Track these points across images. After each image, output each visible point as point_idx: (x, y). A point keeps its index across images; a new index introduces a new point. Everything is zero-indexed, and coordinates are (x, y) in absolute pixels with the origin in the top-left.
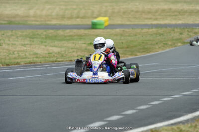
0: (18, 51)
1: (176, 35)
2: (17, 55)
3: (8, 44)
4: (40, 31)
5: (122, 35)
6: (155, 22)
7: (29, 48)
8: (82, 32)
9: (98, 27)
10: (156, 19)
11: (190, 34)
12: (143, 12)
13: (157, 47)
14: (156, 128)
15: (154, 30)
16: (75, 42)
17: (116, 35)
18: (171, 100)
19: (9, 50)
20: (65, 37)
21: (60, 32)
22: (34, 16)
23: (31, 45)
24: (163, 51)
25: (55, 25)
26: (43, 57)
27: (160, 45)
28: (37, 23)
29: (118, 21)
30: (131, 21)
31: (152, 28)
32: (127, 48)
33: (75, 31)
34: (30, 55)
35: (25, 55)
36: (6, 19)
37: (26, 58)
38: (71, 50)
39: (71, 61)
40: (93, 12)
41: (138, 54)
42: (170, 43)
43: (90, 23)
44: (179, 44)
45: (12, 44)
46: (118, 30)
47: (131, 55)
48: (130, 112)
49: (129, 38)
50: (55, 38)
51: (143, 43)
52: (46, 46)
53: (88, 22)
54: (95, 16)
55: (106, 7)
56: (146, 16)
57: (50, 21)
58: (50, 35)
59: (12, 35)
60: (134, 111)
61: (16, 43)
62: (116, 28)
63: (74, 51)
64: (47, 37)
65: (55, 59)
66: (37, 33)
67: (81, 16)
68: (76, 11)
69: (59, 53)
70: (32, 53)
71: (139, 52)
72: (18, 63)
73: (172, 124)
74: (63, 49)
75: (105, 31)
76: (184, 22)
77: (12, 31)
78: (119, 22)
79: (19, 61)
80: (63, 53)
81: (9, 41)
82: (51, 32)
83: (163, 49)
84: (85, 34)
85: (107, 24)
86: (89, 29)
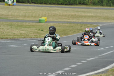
0: (6, 32)
1: (79, 27)
2: (5, 34)
4: (14, 23)
6: (69, 21)
7: (10, 31)
8: (34, 24)
9: (42, 22)
10: (69, 19)
11: (85, 27)
12: (63, 15)
13: (71, 33)
15: (68, 24)
16: (31, 28)
18: (91, 60)
19: (1, 31)
20: (27, 26)
21: (24, 24)
22: (11, 16)
23: (11, 29)
24: (74, 35)
25: (21, 20)
26: (18, 36)
27: (72, 32)
28: (13, 19)
29: (51, 19)
30: (57, 20)
31: (67, 23)
33: (31, 23)
37: (10, 35)
38: (30, 33)
39: (32, 38)
41: (63, 36)
42: (76, 31)
43: (38, 20)
44: (81, 32)
45: (3, 28)
48: (73, 66)
50: (21, 26)
52: (18, 30)
54: (40, 16)
55: (45, 12)
56: (64, 18)
57: (19, 18)
58: (19, 25)
62: (50, 23)
63: (32, 33)
65: (24, 37)
66: (13, 23)
67: (33, 16)
68: (31, 14)
69: (25, 33)
70: (12, 33)
71: (62, 35)
72: (7, 38)
74: (27, 32)
75: (45, 24)
76: (82, 21)
79: (7, 37)
80: (27, 34)
81: (1, 27)
82: (20, 23)
83: (73, 34)
84: (36, 25)
85: (46, 21)
86: (38, 22)
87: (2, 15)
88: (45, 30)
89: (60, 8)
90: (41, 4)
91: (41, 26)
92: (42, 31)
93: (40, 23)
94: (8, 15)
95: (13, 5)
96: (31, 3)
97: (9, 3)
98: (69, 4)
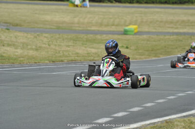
0: (63, 51)
2: (62, 54)
3: (56, 45)
4: (82, 36)
5: (148, 40)
6: (176, 31)
7: (72, 49)
8: (116, 37)
9: (129, 33)
10: (177, 28)
12: (166, 22)
13: (177, 51)
14: (170, 119)
15: (175, 37)
17: (143, 40)
18: (185, 95)
19: (56, 50)
21: (98, 37)
22: (78, 23)
23: (74, 46)
25: (94, 31)
26: (83, 56)
27: (179, 50)
28: (80, 29)
29: (145, 29)
30: (156, 29)
31: (173, 35)
32: (152, 50)
33: (110, 36)
34: (73, 54)
35: (69, 54)
36: (55, 25)
37: (69, 56)
40: (125, 21)
41: (161, 56)
43: (123, 30)
45: (59, 45)
46: (145, 36)
47: (155, 56)
48: (149, 105)
49: (154, 43)
50: (94, 41)
51: (165, 47)
52: (86, 47)
53: (121, 29)
54: (127, 24)
55: (136, 17)
56: (168, 26)
57: (91, 27)
58: (90, 38)
59: (59, 38)
60: (153, 104)
61: (62, 44)
64: (88, 40)
65: (92, 58)
66: (79, 37)
68: (112, 20)
69: (96, 53)
70: (74, 53)
71: (161, 54)
72: (62, 61)
73: (184, 117)
75: (135, 36)
77: (60, 34)
78: (147, 30)
79: (63, 59)
80: (99, 53)
81: (57, 42)
82: (91, 36)
85: (136, 31)
86: (122, 34)
87: (63, 22)
88: (133, 48)
89: (162, 10)
90: (130, 3)
91: (128, 40)
92: (127, 48)
93: (125, 36)
94: (72, 23)
95: (84, 6)
96: (114, 2)
97: (76, 3)
98: (178, 2)
